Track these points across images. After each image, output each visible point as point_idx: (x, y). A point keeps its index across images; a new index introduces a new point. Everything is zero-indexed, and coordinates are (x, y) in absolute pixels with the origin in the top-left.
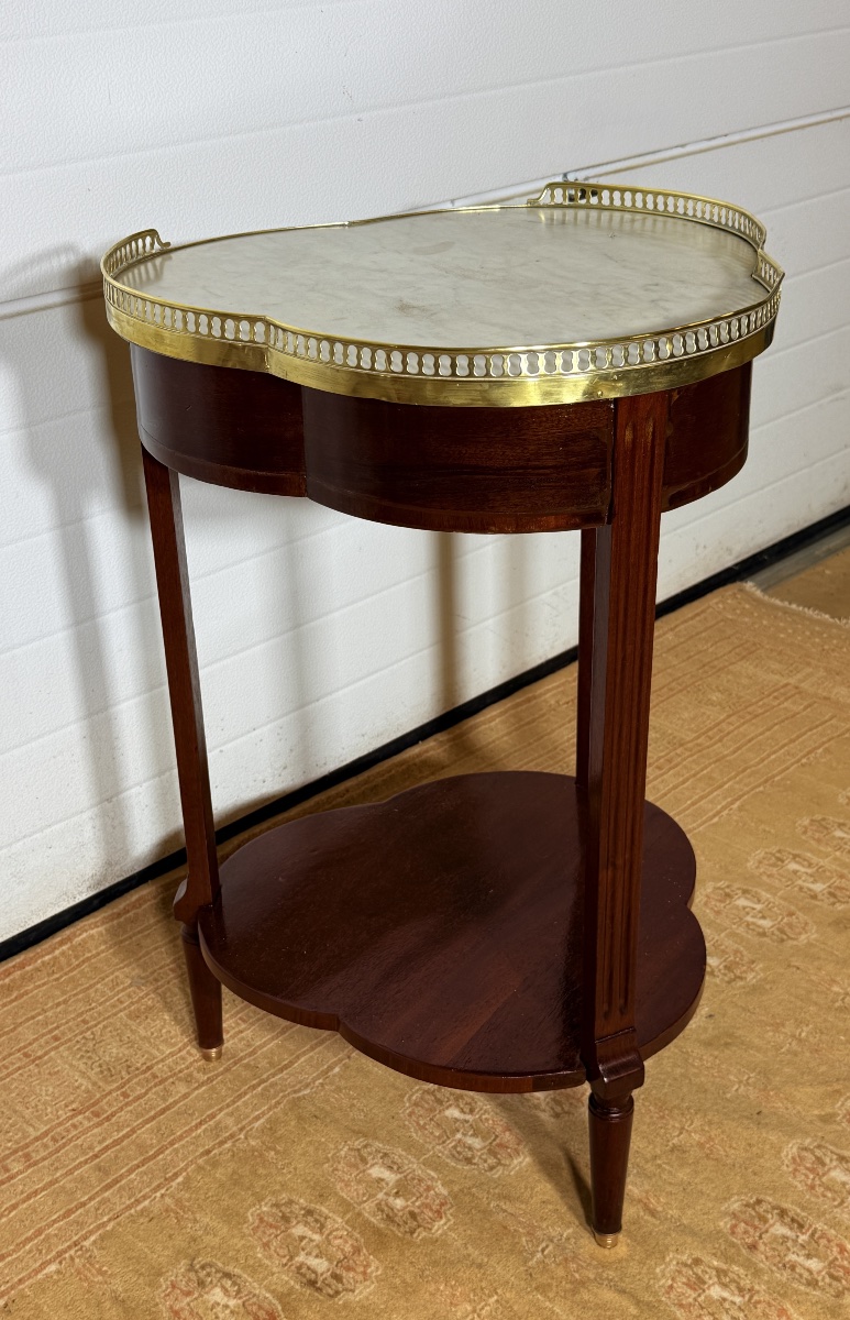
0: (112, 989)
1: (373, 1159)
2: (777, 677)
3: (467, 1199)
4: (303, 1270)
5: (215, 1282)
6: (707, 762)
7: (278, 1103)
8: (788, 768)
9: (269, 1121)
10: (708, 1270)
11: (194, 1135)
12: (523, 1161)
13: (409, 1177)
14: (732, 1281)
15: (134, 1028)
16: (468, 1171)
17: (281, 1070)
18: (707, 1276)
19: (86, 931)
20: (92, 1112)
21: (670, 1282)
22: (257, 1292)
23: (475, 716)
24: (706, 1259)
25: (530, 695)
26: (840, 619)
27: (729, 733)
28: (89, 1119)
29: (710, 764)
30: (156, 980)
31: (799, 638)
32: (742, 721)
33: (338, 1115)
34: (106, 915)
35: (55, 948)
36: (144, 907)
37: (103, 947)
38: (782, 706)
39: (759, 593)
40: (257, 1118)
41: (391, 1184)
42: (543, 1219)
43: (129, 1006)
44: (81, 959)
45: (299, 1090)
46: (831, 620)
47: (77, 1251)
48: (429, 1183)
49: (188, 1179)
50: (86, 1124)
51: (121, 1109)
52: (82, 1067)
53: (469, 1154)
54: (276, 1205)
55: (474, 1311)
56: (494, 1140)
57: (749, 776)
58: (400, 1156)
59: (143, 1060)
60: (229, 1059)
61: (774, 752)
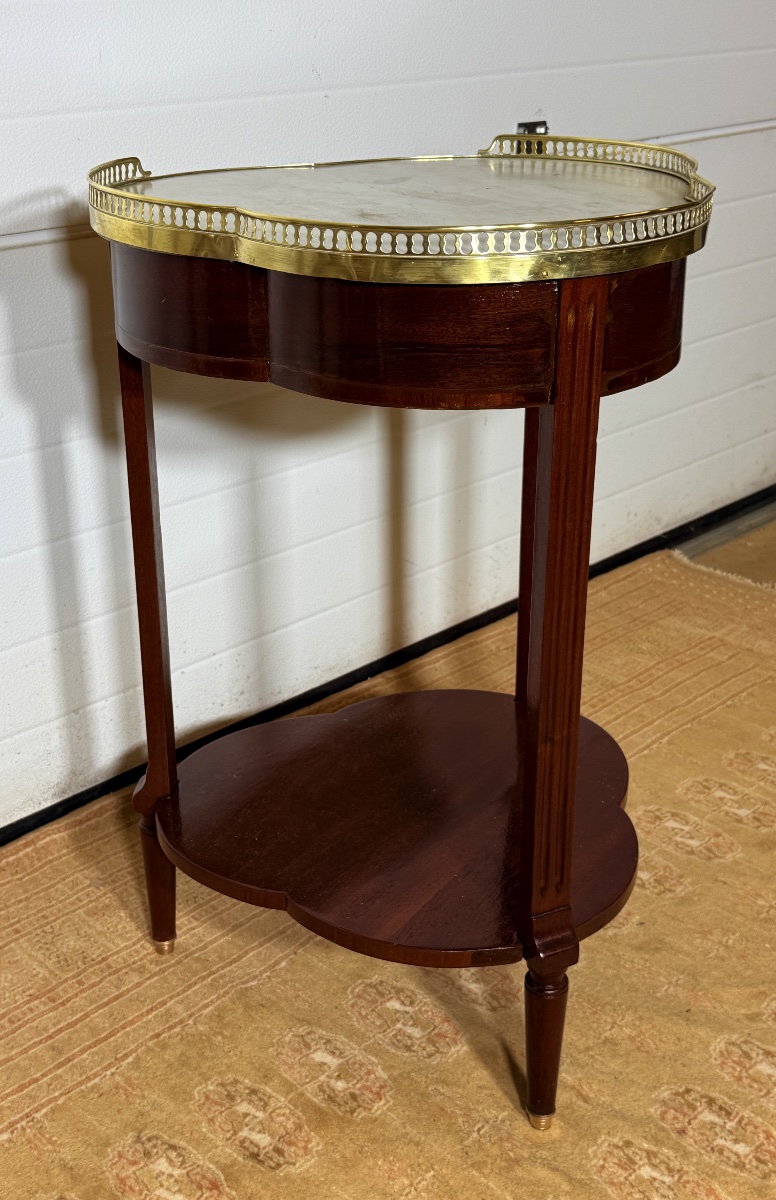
0: (71, 889)
1: (317, 1044)
2: (703, 631)
3: (406, 1083)
4: (246, 1144)
5: (160, 1153)
6: (638, 702)
7: (227, 993)
8: (713, 709)
9: (218, 1009)
10: (639, 1152)
11: (145, 1020)
12: (461, 1049)
13: (350, 1062)
14: (662, 1162)
15: (91, 923)
16: (407, 1057)
17: (231, 964)
18: (638, 1158)
19: (50, 835)
20: (48, 998)
21: (601, 1162)
22: (201, 1163)
23: (421, 657)
24: (636, 1141)
25: (473, 640)
26: (761, 583)
27: (658, 678)
28: (45, 1004)
29: (641, 704)
30: (114, 881)
31: (724, 598)
32: (671, 667)
33: (283, 1004)
34: (69, 821)
35: (20, 850)
36: (105, 816)
37: (65, 851)
38: (708, 656)
39: (685, 560)
40: (206, 1006)
41: (333, 1068)
42: (479, 1102)
43: (87, 904)
44: (44, 861)
45: (247, 982)
46: (753, 585)
47: (28, 1122)
48: (370, 1067)
49: (138, 1059)
50: (42, 1008)
51: (76, 995)
52: (41, 957)
53: (409, 1042)
54: (222, 1085)
55: (411, 1185)
56: (433, 1030)
57: (678, 715)
58: (342, 1043)
59: (98, 952)
60: (180, 953)
61: (701, 695)
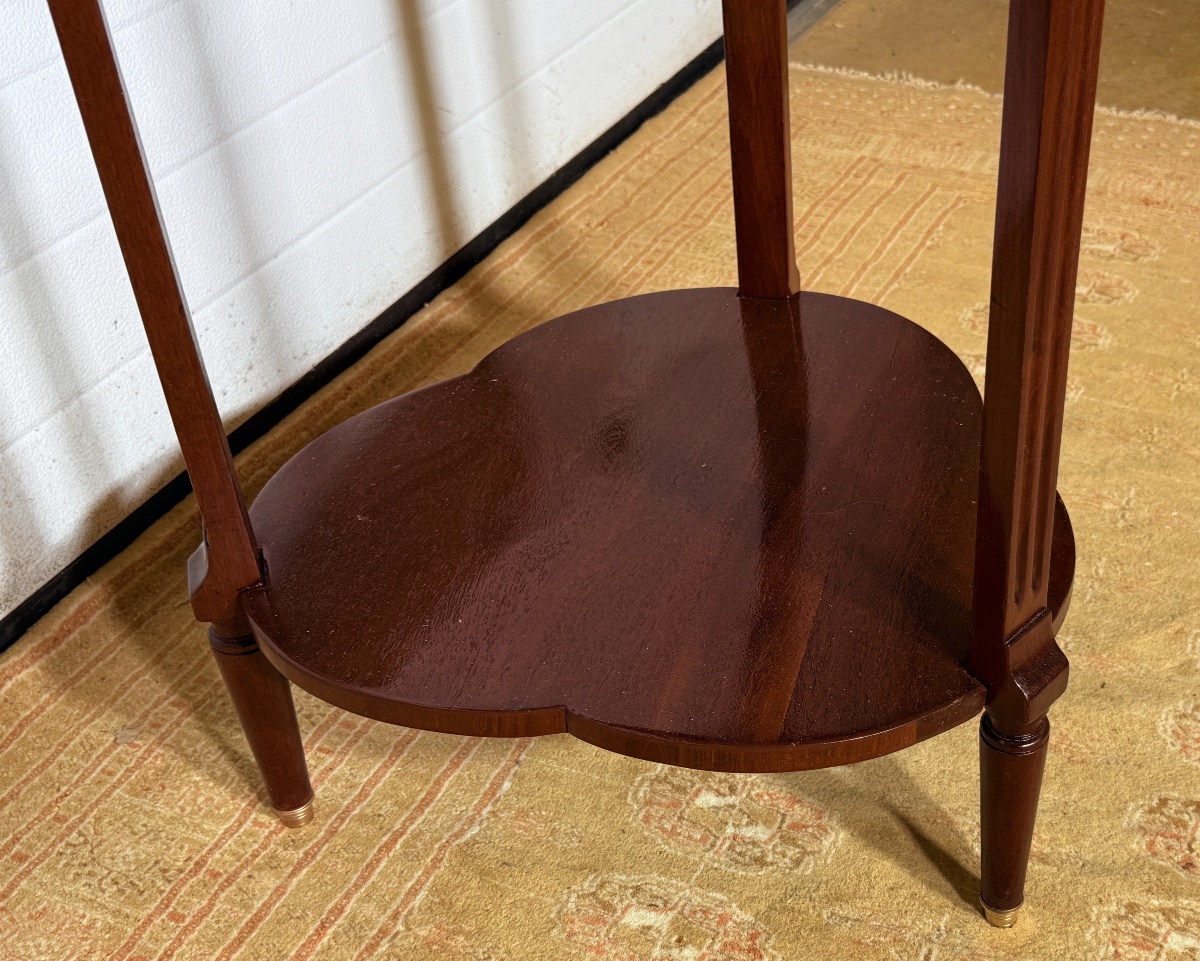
0: (86, 757)
1: (621, 901)
2: (846, 151)
3: (785, 918)
7: (437, 861)
8: (913, 256)
9: (434, 891)
10: (1152, 915)
11: (318, 948)
12: (836, 840)
13: (686, 912)
14: (1189, 920)
15: (147, 808)
16: (768, 876)
17: (421, 809)
18: (1155, 925)
19: (10, 678)
21: (1112, 949)
24: (1141, 900)
27: (823, 227)
30: (156, 726)
31: (848, 103)
32: (832, 210)
33: (538, 851)
34: (34, 645)
36: (92, 619)
37: (46, 696)
38: (869, 185)
40: (413, 892)
41: (664, 931)
42: (902, 913)
43: (126, 776)
44: (16, 723)
45: (462, 832)
48: (720, 911)
51: (179, 941)
52: (84, 892)
53: (757, 852)
56: (783, 821)
57: (874, 274)
58: (659, 884)
59: (183, 855)
60: (328, 816)
61: (889, 240)
